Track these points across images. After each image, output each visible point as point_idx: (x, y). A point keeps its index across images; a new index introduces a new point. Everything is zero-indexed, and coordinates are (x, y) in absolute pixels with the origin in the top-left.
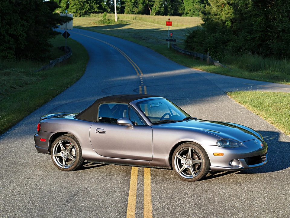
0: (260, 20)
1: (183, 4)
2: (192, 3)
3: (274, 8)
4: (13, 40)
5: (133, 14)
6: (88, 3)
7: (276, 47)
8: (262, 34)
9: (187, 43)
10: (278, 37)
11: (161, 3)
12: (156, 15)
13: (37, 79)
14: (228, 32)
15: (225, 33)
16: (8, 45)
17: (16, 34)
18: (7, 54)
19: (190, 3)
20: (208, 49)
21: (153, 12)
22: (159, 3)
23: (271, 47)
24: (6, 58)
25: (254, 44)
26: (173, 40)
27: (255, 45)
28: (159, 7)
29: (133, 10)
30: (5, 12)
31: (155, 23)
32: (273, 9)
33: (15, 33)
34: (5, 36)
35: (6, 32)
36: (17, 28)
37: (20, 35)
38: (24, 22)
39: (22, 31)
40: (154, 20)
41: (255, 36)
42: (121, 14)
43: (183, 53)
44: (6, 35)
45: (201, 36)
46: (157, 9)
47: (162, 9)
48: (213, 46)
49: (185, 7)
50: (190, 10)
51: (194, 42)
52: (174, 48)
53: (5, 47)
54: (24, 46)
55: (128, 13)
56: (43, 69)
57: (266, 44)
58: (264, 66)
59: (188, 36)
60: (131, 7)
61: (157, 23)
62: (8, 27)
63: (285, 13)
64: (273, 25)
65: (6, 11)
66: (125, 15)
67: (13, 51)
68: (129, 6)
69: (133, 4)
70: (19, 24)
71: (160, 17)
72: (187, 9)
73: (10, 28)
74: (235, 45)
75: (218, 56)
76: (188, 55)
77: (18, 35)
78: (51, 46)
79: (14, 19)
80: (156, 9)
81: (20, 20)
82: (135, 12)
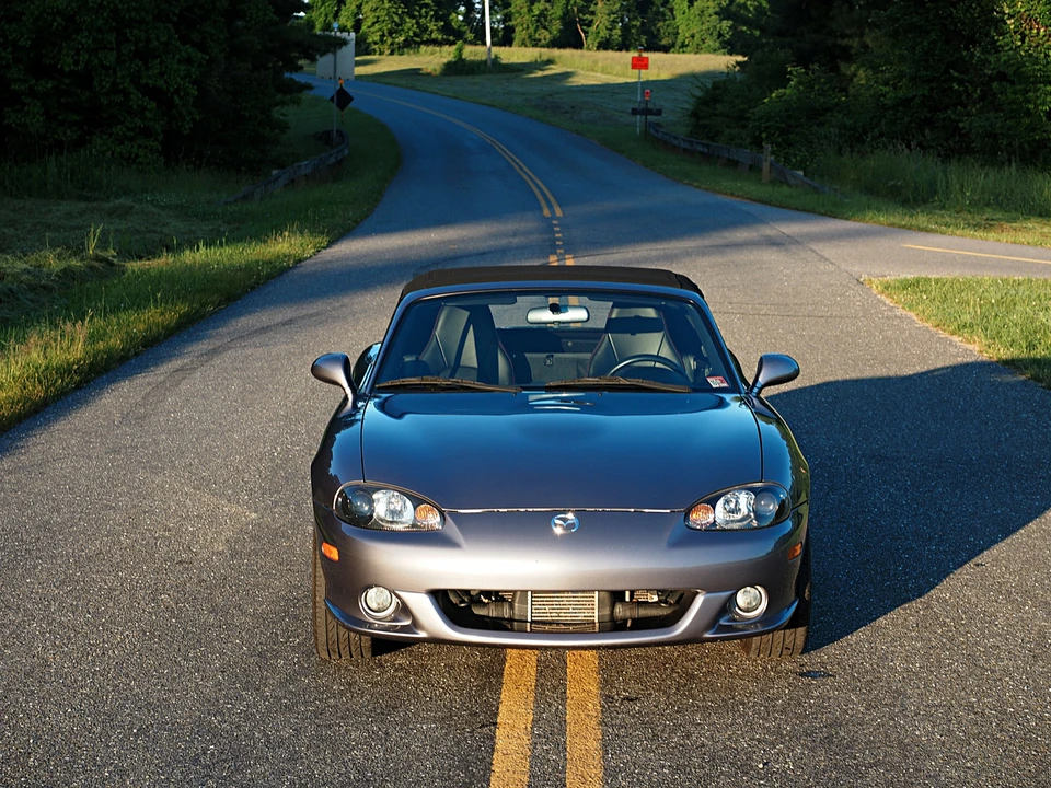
0: (926, 44)
1: (674, 18)
2: (698, 18)
3: (971, 6)
4: (154, 105)
5: (535, 46)
6: (413, 17)
7: (980, 126)
8: (931, 90)
9: (693, 120)
10: (982, 98)
11: (612, 17)
12: (598, 49)
13: (212, 230)
14: (825, 83)
15: (816, 87)
16: (139, 122)
17: (165, 87)
18: (135, 150)
19: (692, 17)
20: (764, 135)
21: (590, 41)
22: (606, 17)
23: (964, 128)
24: (134, 161)
25: (907, 120)
26: (651, 110)
27: (910, 122)
28: (607, 29)
29: (537, 37)
30: (127, 17)
31: (597, 72)
32: (967, 10)
33: (160, 83)
34: (130, 93)
35: (131, 82)
36: (167, 67)
37: (177, 91)
38: (190, 50)
39: (183, 78)
40: (595, 62)
41: (910, 95)
42: (503, 48)
43: (685, 149)
44: (132, 89)
45: (737, 97)
46: (602, 34)
47: (617, 32)
48: (779, 128)
49: (678, 27)
50: (693, 36)
51: (716, 115)
52: (655, 134)
53: (128, 129)
54: (191, 125)
55: (524, 44)
56: (245, 198)
57: (944, 120)
58: (947, 188)
59: (699, 98)
60: (532, 29)
61: (603, 72)
62: (140, 64)
63: (1009, 22)
64: (967, 59)
65: (133, 14)
66: (514, 49)
67: (156, 140)
68: (525, 26)
69: (538, 21)
70: (174, 56)
71: (610, 53)
72: (684, 33)
73: (148, 69)
74: (849, 122)
75: (795, 156)
76: (701, 153)
77: (172, 89)
78: (284, 127)
79: (158, 40)
80: (599, 32)
81: (178, 43)
82: (543, 41)
